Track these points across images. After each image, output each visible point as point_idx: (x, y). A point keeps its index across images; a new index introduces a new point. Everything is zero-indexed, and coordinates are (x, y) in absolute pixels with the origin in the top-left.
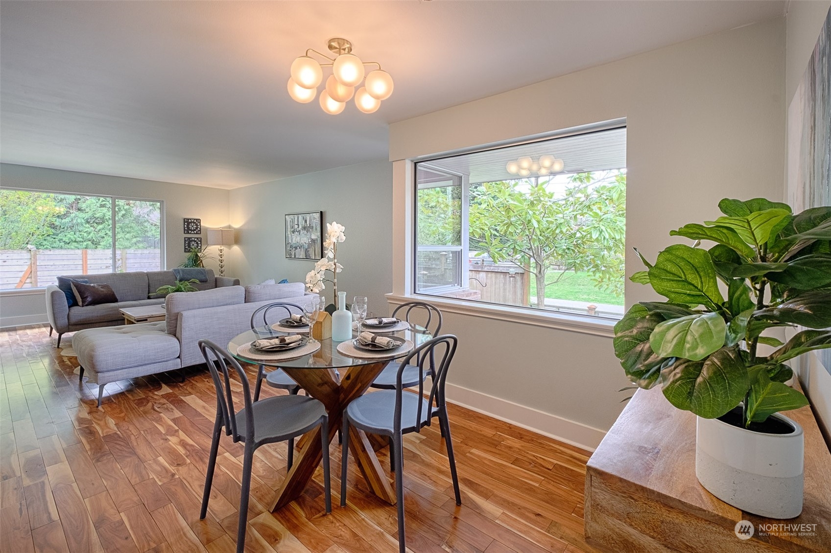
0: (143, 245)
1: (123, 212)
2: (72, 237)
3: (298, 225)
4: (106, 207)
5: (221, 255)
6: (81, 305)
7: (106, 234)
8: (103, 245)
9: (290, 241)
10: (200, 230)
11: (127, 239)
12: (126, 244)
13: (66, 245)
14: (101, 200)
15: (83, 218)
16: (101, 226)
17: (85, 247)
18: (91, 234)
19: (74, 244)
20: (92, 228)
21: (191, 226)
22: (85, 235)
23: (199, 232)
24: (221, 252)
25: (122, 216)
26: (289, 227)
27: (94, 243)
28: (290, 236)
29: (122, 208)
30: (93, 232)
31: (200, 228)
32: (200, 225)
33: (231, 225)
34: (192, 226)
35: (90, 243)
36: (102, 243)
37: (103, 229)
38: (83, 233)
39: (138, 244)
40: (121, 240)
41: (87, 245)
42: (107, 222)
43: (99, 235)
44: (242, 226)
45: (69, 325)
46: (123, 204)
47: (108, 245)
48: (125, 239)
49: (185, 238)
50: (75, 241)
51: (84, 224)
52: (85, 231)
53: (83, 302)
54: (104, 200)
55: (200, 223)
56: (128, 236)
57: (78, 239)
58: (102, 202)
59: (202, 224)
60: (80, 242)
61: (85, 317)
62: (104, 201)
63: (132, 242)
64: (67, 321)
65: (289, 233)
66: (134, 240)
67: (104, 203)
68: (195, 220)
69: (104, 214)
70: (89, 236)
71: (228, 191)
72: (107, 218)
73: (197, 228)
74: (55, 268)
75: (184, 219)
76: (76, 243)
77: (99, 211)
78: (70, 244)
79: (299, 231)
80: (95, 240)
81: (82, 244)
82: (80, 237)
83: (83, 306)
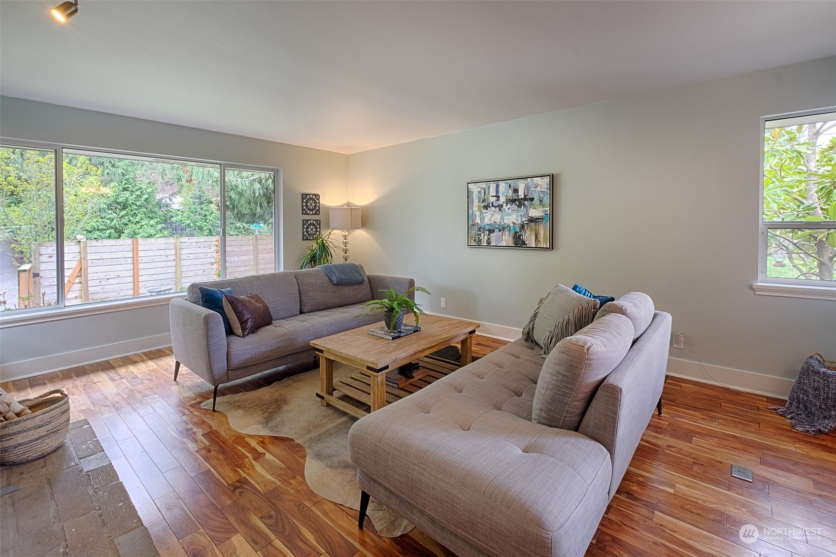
0: (168, 232)
1: (146, 196)
2: (95, 225)
3: (498, 197)
4: (128, 191)
5: (346, 243)
6: (242, 335)
7: (129, 221)
8: (128, 233)
9: (478, 221)
10: (319, 210)
11: (152, 226)
12: (151, 231)
13: (88, 234)
14: (123, 183)
15: (105, 203)
16: (124, 212)
17: (108, 235)
18: (114, 221)
19: (96, 232)
20: (115, 214)
21: (310, 203)
22: (108, 222)
23: (317, 213)
24: (345, 239)
25: (145, 201)
26: (476, 201)
27: (117, 231)
28: (478, 214)
29: (144, 192)
30: (116, 219)
31: (319, 207)
32: (319, 202)
33: (351, 201)
34: (311, 205)
35: (112, 230)
36: (126, 231)
37: (126, 215)
38: (106, 220)
39: (163, 231)
40: (145, 226)
41: (110, 233)
42: (130, 208)
43: (122, 222)
44: (374, 202)
45: (228, 370)
46: (145, 187)
47: (132, 233)
48: (149, 225)
49: (303, 220)
50: (98, 230)
51: (106, 210)
52: (107, 218)
53: (243, 329)
54: (127, 182)
55: (319, 199)
56: (152, 222)
57: (101, 227)
58: (125, 185)
59: (321, 202)
60: (103, 230)
61: (250, 356)
62: (126, 184)
63: (157, 229)
64: (226, 364)
65: (475, 209)
66: (159, 226)
67: (127, 185)
68: (313, 195)
69: (127, 198)
70: (112, 224)
71: (347, 156)
72: (130, 202)
73: (315, 207)
74: (103, 263)
75: (303, 194)
76: (99, 232)
77: (122, 195)
78: (92, 233)
79: (500, 207)
80: (119, 228)
81: (105, 233)
82: (103, 224)
83: (244, 336)
